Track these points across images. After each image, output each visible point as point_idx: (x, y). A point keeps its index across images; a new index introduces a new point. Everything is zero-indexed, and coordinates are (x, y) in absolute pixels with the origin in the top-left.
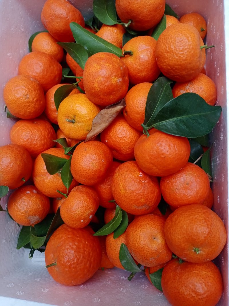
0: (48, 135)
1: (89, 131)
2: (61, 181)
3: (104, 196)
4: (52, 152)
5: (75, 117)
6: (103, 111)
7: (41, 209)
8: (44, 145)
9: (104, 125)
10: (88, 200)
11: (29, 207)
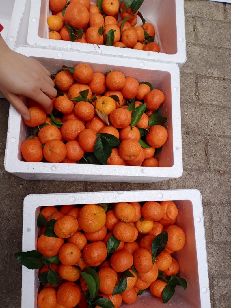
0: (98, 91)
1: (99, 110)
2: (76, 96)
3: (69, 117)
4: (90, 93)
5: (105, 104)
6: (107, 117)
7: (63, 87)
8: (93, 89)
9: (101, 117)
10: (68, 109)
11: (65, 81)
